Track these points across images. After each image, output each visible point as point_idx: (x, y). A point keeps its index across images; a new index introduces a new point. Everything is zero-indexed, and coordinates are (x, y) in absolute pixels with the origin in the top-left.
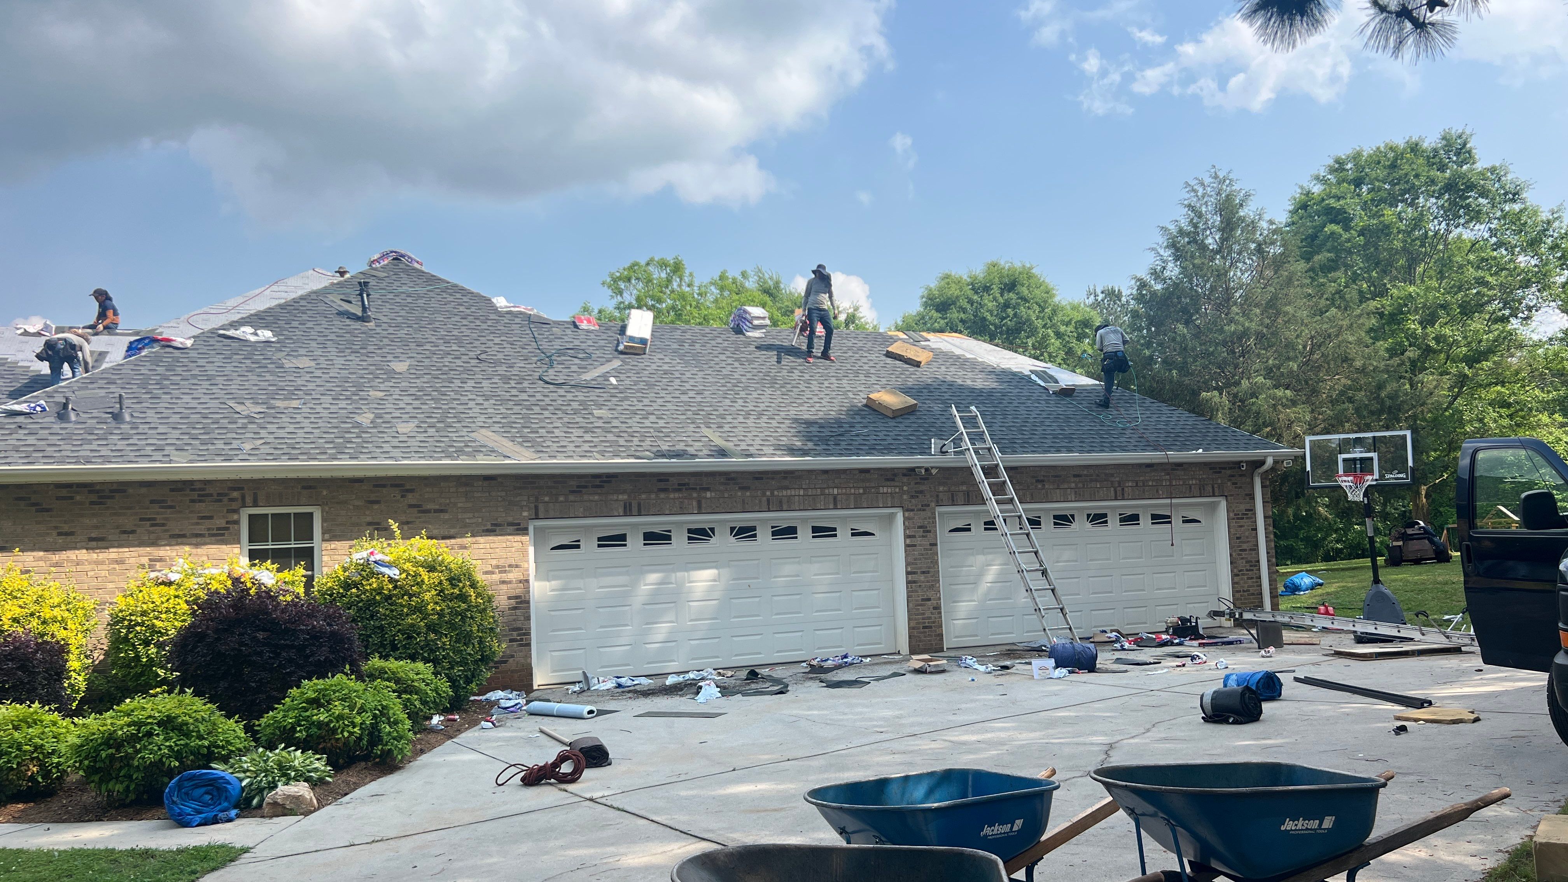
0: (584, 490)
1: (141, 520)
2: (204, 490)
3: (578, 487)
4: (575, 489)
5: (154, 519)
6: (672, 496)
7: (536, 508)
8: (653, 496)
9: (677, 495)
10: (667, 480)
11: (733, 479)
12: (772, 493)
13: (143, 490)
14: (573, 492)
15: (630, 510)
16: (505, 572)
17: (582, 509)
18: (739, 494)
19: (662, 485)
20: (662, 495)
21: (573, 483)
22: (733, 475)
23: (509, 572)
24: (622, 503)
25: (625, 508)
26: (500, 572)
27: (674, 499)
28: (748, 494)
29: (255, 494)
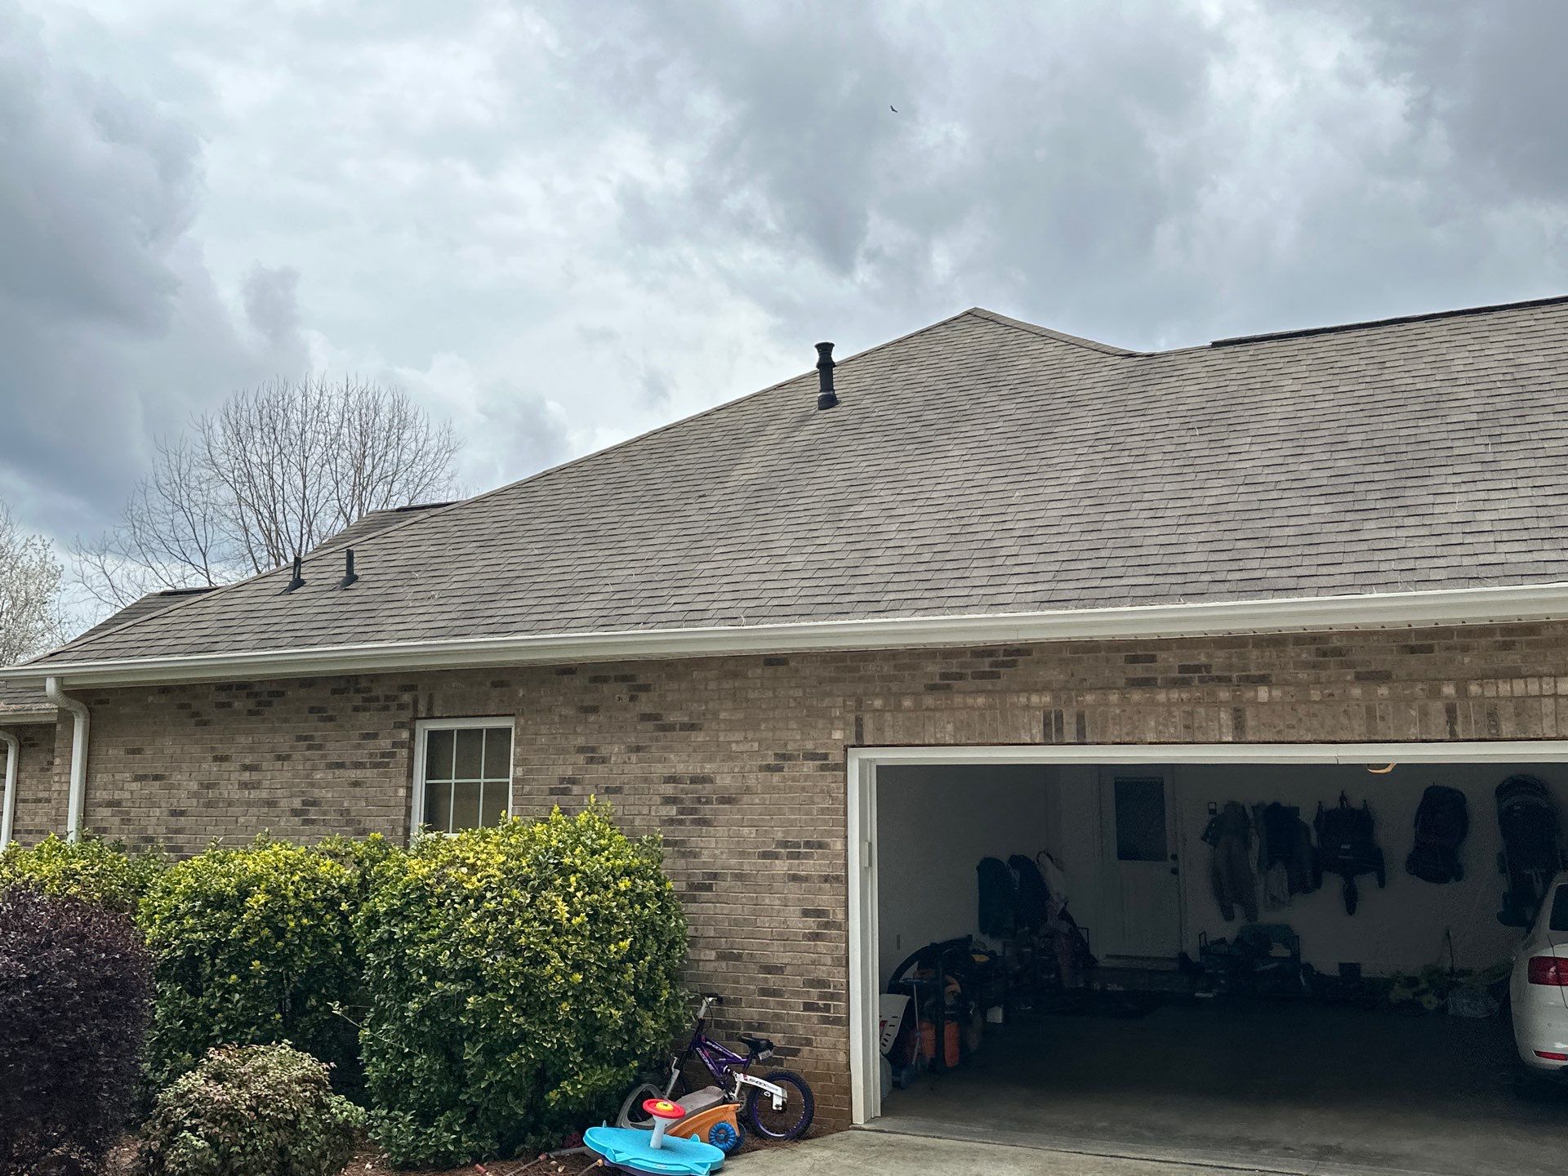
0: (957, 684)
1: (299, 738)
2: (369, 690)
3: (944, 676)
4: (937, 680)
5: (311, 738)
6: (1161, 697)
7: (859, 723)
8: (1114, 698)
9: (1175, 695)
10: (1152, 659)
11: (1338, 652)
12: (1462, 692)
13: (303, 692)
14: (932, 688)
15: (1060, 730)
16: (798, 856)
17: (950, 727)
18: (1357, 692)
19: (1139, 671)
20: (1136, 696)
21: (933, 668)
22: (1335, 643)
23: (808, 856)
24: (1040, 714)
25: (1047, 725)
26: (791, 856)
27: (1169, 704)
28: (1383, 691)
29: (431, 697)
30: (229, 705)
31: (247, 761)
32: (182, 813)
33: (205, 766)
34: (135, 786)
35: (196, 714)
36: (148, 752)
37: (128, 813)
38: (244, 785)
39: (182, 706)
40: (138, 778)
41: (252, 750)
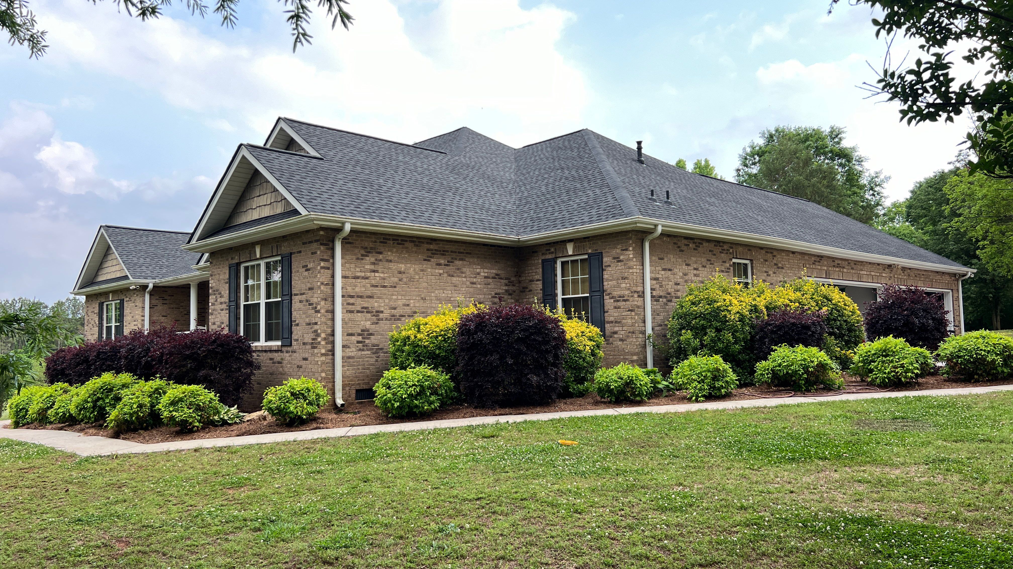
0: (816, 263)
2: (723, 246)
4: (813, 262)
13: (707, 244)
14: (813, 264)
17: (816, 273)
29: (736, 251)
30: (689, 245)
31: (695, 267)
32: (678, 284)
33: (684, 267)
34: (663, 272)
35: (679, 247)
36: (666, 259)
37: (661, 283)
38: (695, 275)
39: (675, 243)
40: (664, 270)
41: (696, 263)
